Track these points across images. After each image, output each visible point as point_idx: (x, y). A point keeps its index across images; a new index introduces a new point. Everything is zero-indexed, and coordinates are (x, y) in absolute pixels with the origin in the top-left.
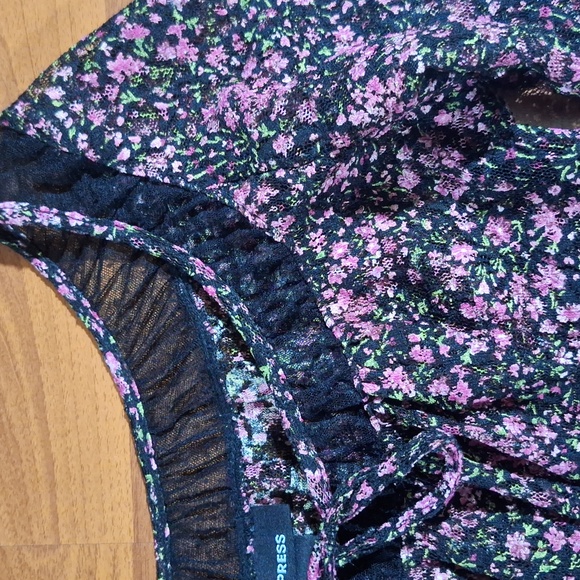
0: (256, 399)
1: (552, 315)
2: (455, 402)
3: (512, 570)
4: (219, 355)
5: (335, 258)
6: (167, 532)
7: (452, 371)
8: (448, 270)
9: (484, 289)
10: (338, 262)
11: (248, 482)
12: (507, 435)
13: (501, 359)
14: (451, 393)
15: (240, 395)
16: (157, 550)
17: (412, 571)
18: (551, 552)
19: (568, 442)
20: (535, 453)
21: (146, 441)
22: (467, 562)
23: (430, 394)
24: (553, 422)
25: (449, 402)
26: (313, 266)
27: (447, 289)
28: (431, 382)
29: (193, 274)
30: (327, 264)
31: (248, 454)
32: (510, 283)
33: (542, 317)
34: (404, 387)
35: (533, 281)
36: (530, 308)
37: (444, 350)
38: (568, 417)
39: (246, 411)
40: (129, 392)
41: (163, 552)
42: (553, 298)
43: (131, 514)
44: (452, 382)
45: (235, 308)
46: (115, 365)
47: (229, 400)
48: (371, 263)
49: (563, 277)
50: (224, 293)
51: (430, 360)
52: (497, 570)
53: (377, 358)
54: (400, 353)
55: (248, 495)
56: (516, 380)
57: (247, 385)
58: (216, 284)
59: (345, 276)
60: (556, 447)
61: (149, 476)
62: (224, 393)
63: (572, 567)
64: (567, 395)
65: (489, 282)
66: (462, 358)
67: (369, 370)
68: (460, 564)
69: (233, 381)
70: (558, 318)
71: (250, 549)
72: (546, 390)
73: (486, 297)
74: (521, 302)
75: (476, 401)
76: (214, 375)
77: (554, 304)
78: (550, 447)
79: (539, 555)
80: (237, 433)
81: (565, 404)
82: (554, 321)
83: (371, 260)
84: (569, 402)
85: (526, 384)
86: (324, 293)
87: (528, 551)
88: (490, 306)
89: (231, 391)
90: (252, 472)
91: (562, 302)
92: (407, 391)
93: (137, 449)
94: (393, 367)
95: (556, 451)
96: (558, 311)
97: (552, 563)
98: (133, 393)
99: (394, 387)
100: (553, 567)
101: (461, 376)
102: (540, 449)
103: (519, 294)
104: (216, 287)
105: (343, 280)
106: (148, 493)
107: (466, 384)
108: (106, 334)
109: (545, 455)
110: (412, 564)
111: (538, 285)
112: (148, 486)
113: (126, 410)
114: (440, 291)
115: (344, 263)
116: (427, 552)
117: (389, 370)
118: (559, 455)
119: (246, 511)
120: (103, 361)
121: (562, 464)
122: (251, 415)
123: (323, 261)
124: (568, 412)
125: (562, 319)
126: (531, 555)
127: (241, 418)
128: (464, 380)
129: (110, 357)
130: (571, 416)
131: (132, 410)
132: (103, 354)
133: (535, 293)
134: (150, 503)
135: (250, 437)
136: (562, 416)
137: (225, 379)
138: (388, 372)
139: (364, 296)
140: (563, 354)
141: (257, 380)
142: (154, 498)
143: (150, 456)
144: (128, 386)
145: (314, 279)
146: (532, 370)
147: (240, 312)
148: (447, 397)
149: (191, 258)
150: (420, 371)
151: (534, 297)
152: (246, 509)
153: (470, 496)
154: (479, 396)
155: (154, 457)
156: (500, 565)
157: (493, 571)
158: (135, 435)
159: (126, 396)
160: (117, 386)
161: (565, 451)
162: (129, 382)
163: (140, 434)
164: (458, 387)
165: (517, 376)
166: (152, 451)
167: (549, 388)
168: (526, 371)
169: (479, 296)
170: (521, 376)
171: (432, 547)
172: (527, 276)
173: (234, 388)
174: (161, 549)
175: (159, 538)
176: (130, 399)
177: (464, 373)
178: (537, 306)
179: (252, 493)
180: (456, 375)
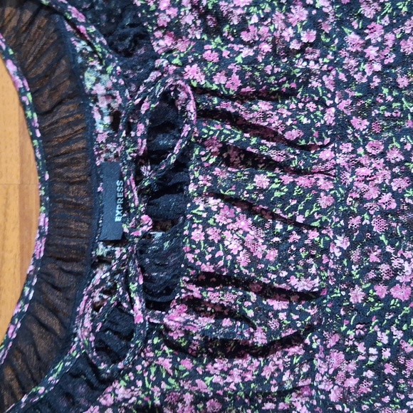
0: (105, 92)
1: (298, 37)
2: (229, 89)
3: (257, 195)
4: (80, 60)
5: (162, 9)
6: (47, 177)
7: (229, 67)
8: (232, 12)
9: (255, 19)
10: (164, 11)
11: (99, 144)
12: (259, 110)
13: (261, 61)
14: (228, 83)
15: (94, 88)
16: (40, 189)
17: (195, 198)
18: (282, 184)
19: (298, 117)
20: (276, 122)
21: (33, 118)
22: (230, 191)
23: (214, 82)
24: (291, 108)
25: (226, 89)
26: (147, 15)
27: (232, 24)
28: (215, 74)
29: (70, 18)
30: (157, 14)
31: (100, 128)
32: (273, 15)
33: (292, 39)
34: (197, 78)
35: (288, 18)
36: (285, 34)
37: (226, 54)
38: (300, 105)
39: (100, 102)
40: (22, 86)
41: (45, 190)
42: (299, 26)
43: (19, 166)
44: (229, 74)
45: (98, 40)
46: (12, 68)
47: (87, 91)
48: (185, 13)
49: (306, 12)
50: (91, 31)
51: (216, 60)
52: (248, 195)
53: (180, 58)
54: (197, 55)
55: (99, 155)
56: (269, 76)
57: (98, 80)
58: (86, 25)
59: (169, 20)
60: (290, 119)
61: (35, 141)
62: (83, 86)
63: (295, 194)
64: (300, 90)
65: (258, 15)
66: (236, 59)
67: (175, 68)
68: (226, 193)
69: (89, 78)
70: (302, 39)
71: (99, 189)
72: (287, 85)
73: (256, 25)
74: (280, 29)
75: (243, 90)
76: (76, 73)
77: (300, 30)
78: (286, 119)
79: (274, 186)
80: (93, 114)
81: (299, 96)
82: (300, 41)
83: (185, 11)
84: (302, 95)
85: (275, 80)
86: (156, 34)
87: (268, 184)
88: (259, 30)
89: (88, 85)
90: (101, 139)
91: (304, 28)
92: (199, 81)
93: (27, 124)
94: (191, 64)
95: (289, 122)
96: (302, 34)
97: (283, 191)
98: (24, 87)
99: (191, 78)
100: (283, 194)
101: (235, 71)
102: (279, 119)
103: (278, 24)
104: (86, 27)
105: (168, 23)
106: (35, 152)
107: (238, 77)
108: (7, 48)
109: (282, 123)
110: (195, 194)
111: (290, 20)
112: (34, 148)
113: (20, 99)
114: (228, 26)
115: (168, 12)
116: (206, 188)
117: (188, 67)
118: (291, 125)
119: (98, 165)
120: (5, 66)
121: (293, 131)
122: (103, 104)
123: (154, 12)
124: (301, 102)
125: (305, 40)
126: (269, 186)
127: (97, 106)
128: (237, 73)
129: (9, 63)
130: (302, 104)
131: (24, 98)
132: (5, 61)
133: (288, 25)
134: (36, 159)
135: (102, 119)
136: (297, 105)
137: (84, 76)
138: (187, 68)
139: (182, 38)
140: (301, 63)
141: (104, 77)
142: (39, 156)
143: (36, 128)
144: (21, 83)
145: (149, 23)
146: (280, 70)
147: (101, 43)
148: (224, 85)
149: (69, 7)
150: (209, 66)
151: (288, 27)
152: (98, 163)
153: (236, 157)
154: (245, 86)
155: (38, 128)
156: (249, 192)
157: (245, 196)
158: (26, 115)
159: (20, 89)
160: (15, 83)
161: (295, 122)
162: (22, 80)
163: (29, 113)
164: (233, 79)
165: (270, 73)
166: (37, 125)
167: (289, 83)
168: (276, 70)
169: (251, 25)
170: (273, 74)
171: (209, 184)
172: (285, 15)
173: (90, 83)
174: (43, 188)
175: (42, 181)
176: (23, 91)
177: (236, 69)
178: (289, 32)
179: (102, 153)
180: (231, 70)
